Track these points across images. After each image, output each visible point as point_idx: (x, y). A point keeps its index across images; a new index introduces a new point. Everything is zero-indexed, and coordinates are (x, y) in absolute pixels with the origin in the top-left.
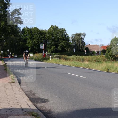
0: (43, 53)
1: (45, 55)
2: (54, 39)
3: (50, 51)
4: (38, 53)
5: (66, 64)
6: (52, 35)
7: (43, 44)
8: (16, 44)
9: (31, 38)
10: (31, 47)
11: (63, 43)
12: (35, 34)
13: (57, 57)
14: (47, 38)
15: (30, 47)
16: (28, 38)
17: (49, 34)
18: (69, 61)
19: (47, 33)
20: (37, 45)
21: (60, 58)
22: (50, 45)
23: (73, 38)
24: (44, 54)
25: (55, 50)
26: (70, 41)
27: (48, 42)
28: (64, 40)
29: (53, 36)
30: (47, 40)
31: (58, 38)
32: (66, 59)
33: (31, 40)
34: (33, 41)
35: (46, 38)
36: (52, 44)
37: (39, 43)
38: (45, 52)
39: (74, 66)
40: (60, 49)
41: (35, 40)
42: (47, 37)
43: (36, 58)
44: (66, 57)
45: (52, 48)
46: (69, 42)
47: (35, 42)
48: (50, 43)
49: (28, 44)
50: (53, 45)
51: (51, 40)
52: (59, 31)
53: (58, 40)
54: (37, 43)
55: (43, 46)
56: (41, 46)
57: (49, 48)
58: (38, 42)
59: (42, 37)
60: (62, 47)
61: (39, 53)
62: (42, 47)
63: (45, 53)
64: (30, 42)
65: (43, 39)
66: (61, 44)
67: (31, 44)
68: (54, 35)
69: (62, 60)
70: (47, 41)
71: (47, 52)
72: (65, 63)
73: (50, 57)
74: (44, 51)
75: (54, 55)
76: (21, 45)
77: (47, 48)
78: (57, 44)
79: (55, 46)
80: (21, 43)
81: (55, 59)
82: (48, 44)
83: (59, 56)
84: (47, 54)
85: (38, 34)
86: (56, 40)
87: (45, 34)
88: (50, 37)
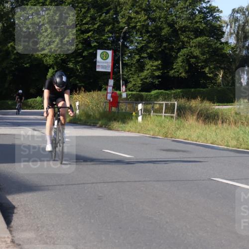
0: (106, 89)
1: (115, 101)
2: (153, 31)
3: (136, 80)
4: (88, 89)
5: (208, 137)
6: (148, 10)
7: (110, 53)
10: (56, 63)
11: (193, 47)
13: (170, 109)
14: (125, 23)
15: (51, 66)
17: (133, 5)
18: (220, 125)
19: (125, 3)
20: (84, 57)
21: (182, 112)
22: (137, 57)
23: (239, 26)
24: (112, 96)
25: (158, 77)
26: (225, 36)
27: (132, 42)
28: (198, 33)
29: (153, 15)
30: (125, 33)
31: (171, 25)
32: (209, 118)
35: (121, 25)
36: (148, 51)
37: (92, 48)
38: (117, 87)
39: (243, 146)
40: (183, 74)
42: (124, 20)
43: (77, 112)
44: (208, 110)
45: (148, 67)
46: (223, 40)
48: (139, 46)
50: (150, 57)
51: (141, 34)
53: (175, 32)
54: (80, 46)
55: (110, 60)
56: (99, 58)
57: (133, 69)
58: (86, 43)
59: (105, 23)
60: (190, 65)
61: (90, 91)
62: (103, 67)
63: (118, 92)
65: (110, 32)
66: (184, 51)
68: (154, 11)
69: (192, 121)
70: (125, 39)
71: (123, 88)
72: (204, 133)
73: (136, 110)
74: (111, 82)
75: (157, 97)
76: (13, 57)
77: (126, 70)
78: (168, 51)
79: (160, 62)
80: (11, 46)
81: (159, 118)
82: (130, 53)
83: (176, 103)
84: (124, 95)
85: (89, 9)
86: (165, 35)
87: (118, 9)
88: (136, 23)
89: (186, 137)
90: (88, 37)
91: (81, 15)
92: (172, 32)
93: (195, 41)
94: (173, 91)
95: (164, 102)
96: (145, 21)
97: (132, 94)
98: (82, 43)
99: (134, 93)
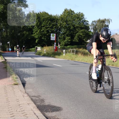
0: (54, 46)
2: (68, 28)
3: (63, 43)
6: (66, 21)
7: (55, 34)
8: (19, 34)
9: (38, 26)
10: (39, 38)
11: (80, 33)
12: (43, 21)
13: (73, 52)
14: (59, 25)
15: (37, 39)
16: (35, 26)
17: (62, 20)
18: (88, 57)
19: (59, 19)
20: (47, 36)
21: (77, 52)
22: (63, 36)
23: (94, 26)
24: (55, 48)
25: (70, 42)
27: (61, 31)
28: (82, 28)
30: (59, 28)
31: (74, 26)
32: (85, 54)
33: (39, 29)
34: (41, 31)
35: (58, 26)
36: (67, 34)
37: (49, 33)
40: (77, 41)
41: (44, 29)
42: (59, 24)
43: (45, 52)
44: (85, 52)
45: (66, 39)
46: (89, 30)
47: (43, 31)
48: (64, 32)
49: (34, 33)
50: (67, 36)
51: (64, 29)
52: (75, 16)
54: (46, 32)
55: (55, 36)
56: (51, 36)
57: (62, 39)
58: (48, 31)
59: (53, 25)
60: (79, 38)
61: (49, 46)
62: (53, 39)
63: (57, 46)
64: (37, 31)
65: (55, 28)
66: (78, 34)
67: (38, 34)
68: (68, 22)
69: (80, 55)
70: (59, 30)
72: (84, 59)
74: (55, 43)
75: (69, 48)
76: (25, 36)
77: (60, 40)
78: (72, 34)
79: (70, 37)
80: (25, 32)
81: (70, 54)
82: (61, 34)
83: (75, 50)
84: (59, 47)
85: (48, 21)
86: (72, 29)
87: (57, 21)
88: (63, 25)
89: (78, 60)
90: (48, 30)
91: (46, 23)
92: (74, 28)
93: (81, 31)
94: (74, 46)
95: (71, 50)
96: (65, 25)
97: (61, 47)
98: (46, 31)
99: (62, 47)
